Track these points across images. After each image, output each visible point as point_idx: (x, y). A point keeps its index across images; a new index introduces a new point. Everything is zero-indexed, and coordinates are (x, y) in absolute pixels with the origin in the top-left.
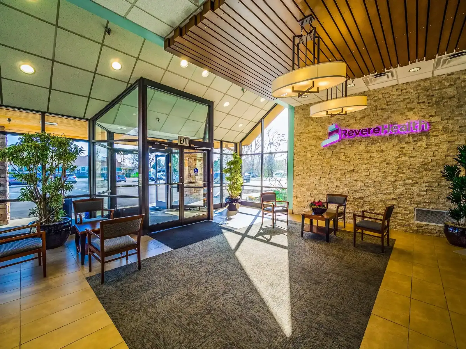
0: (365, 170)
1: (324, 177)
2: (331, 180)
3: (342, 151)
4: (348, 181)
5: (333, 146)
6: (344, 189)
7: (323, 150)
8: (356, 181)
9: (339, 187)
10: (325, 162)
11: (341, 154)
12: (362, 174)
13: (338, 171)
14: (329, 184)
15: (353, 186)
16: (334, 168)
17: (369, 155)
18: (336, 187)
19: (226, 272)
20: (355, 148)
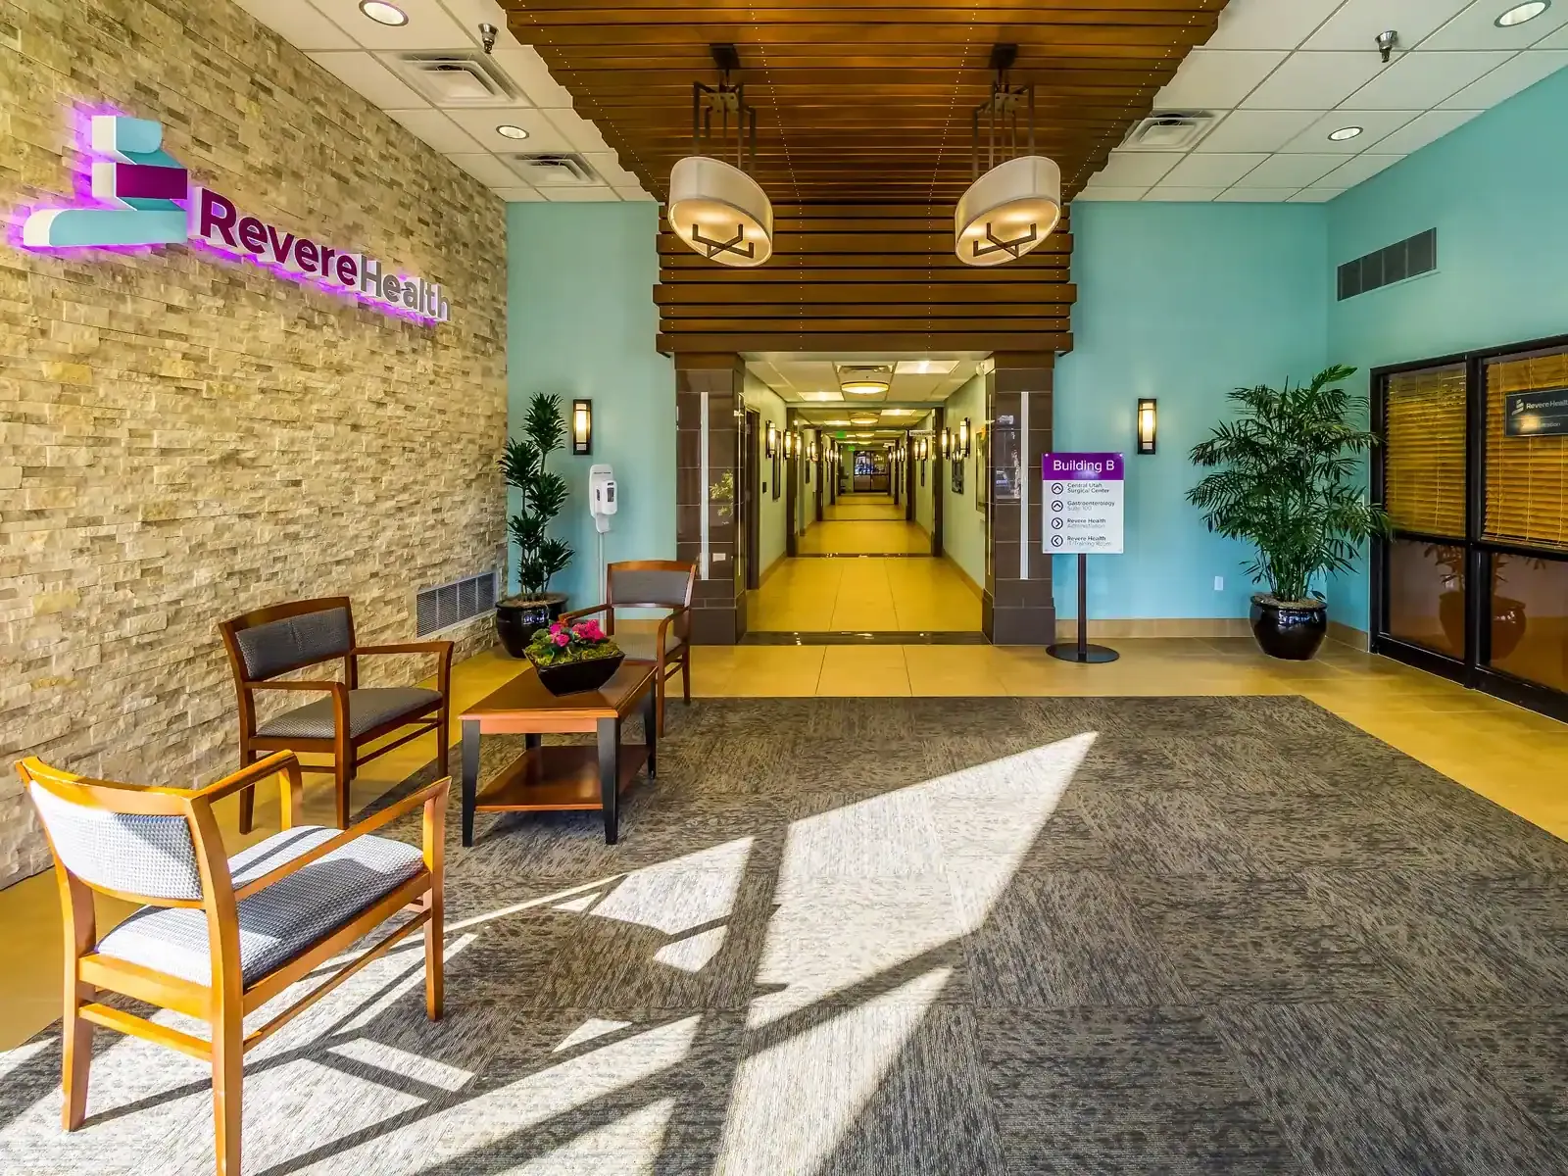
0: (283, 452)
1: (39, 513)
2: (103, 531)
3: (174, 323)
4: (211, 525)
5: (116, 271)
6: (189, 576)
7: (23, 275)
8: (247, 516)
9: (159, 571)
10: (42, 382)
11: (169, 343)
12: (273, 473)
13: (152, 457)
14: (82, 562)
15: (234, 550)
16: (121, 434)
17: (301, 376)
18: (143, 572)
19: (1211, 860)
20: (244, 324)
